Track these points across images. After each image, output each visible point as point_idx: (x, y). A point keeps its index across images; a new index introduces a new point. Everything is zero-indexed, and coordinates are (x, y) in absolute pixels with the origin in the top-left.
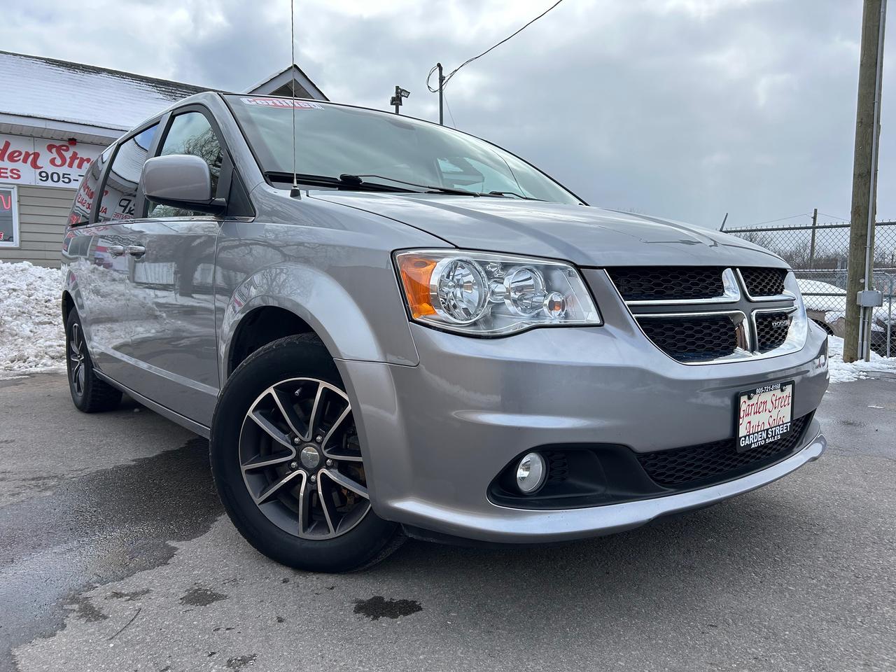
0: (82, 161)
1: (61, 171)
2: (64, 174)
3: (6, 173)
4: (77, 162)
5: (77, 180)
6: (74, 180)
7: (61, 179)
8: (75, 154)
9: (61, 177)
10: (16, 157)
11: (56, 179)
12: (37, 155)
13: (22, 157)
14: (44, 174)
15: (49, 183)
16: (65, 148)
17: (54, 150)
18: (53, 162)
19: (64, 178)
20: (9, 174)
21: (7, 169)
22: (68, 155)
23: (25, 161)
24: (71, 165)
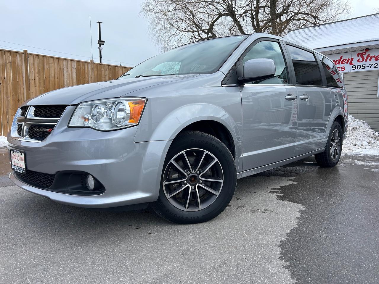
0: (372, 57)
1: (361, 64)
2: (363, 65)
3: (340, 69)
4: (369, 58)
5: (368, 67)
6: (367, 67)
7: (361, 67)
8: (369, 55)
9: (361, 66)
10: (344, 62)
11: (359, 68)
12: (352, 59)
13: (346, 61)
14: (354, 67)
15: (356, 70)
16: (364, 53)
17: (360, 55)
18: (358, 61)
19: (362, 67)
20: (341, 69)
21: (340, 67)
22: (365, 56)
23: (347, 63)
24: (366, 61)
